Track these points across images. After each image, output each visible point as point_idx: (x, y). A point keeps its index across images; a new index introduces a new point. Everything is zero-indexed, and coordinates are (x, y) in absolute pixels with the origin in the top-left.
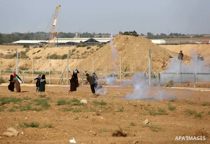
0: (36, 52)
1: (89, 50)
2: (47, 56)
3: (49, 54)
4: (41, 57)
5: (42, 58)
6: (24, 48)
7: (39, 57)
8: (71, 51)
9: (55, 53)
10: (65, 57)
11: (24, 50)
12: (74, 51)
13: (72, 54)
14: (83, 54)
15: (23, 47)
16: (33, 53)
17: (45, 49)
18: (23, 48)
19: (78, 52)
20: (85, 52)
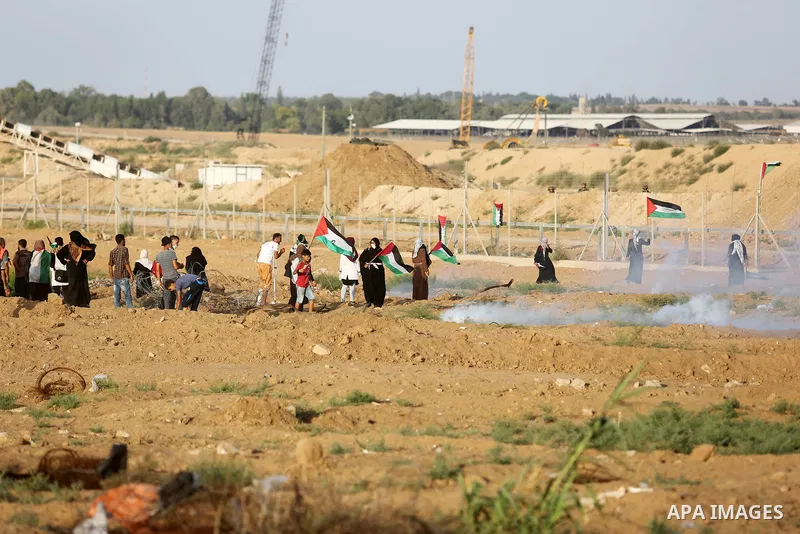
0: (496, 164)
1: (678, 160)
2: (536, 176)
3: (543, 169)
4: (517, 179)
5: (519, 181)
6: (453, 150)
7: (508, 178)
8: (618, 162)
9: (562, 166)
10: (598, 179)
11: (456, 154)
12: (626, 161)
13: (623, 172)
14: (659, 171)
15: (449, 144)
16: (488, 164)
17: (526, 153)
18: (451, 148)
19: (640, 164)
20: (667, 166)
